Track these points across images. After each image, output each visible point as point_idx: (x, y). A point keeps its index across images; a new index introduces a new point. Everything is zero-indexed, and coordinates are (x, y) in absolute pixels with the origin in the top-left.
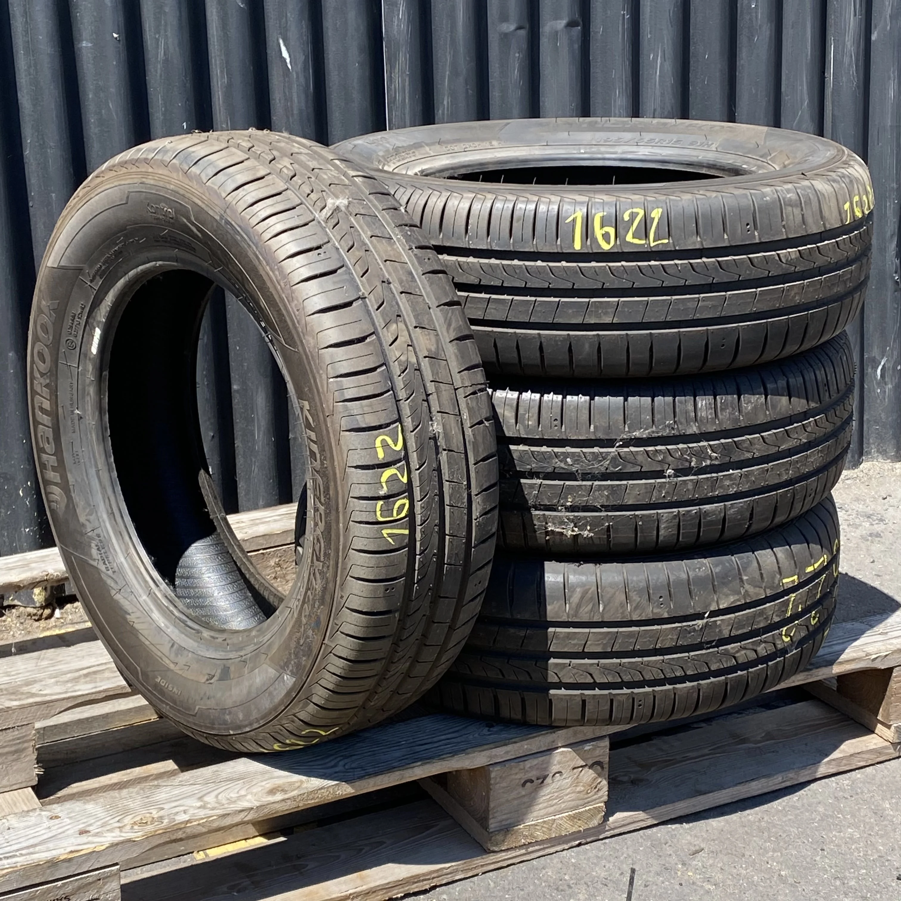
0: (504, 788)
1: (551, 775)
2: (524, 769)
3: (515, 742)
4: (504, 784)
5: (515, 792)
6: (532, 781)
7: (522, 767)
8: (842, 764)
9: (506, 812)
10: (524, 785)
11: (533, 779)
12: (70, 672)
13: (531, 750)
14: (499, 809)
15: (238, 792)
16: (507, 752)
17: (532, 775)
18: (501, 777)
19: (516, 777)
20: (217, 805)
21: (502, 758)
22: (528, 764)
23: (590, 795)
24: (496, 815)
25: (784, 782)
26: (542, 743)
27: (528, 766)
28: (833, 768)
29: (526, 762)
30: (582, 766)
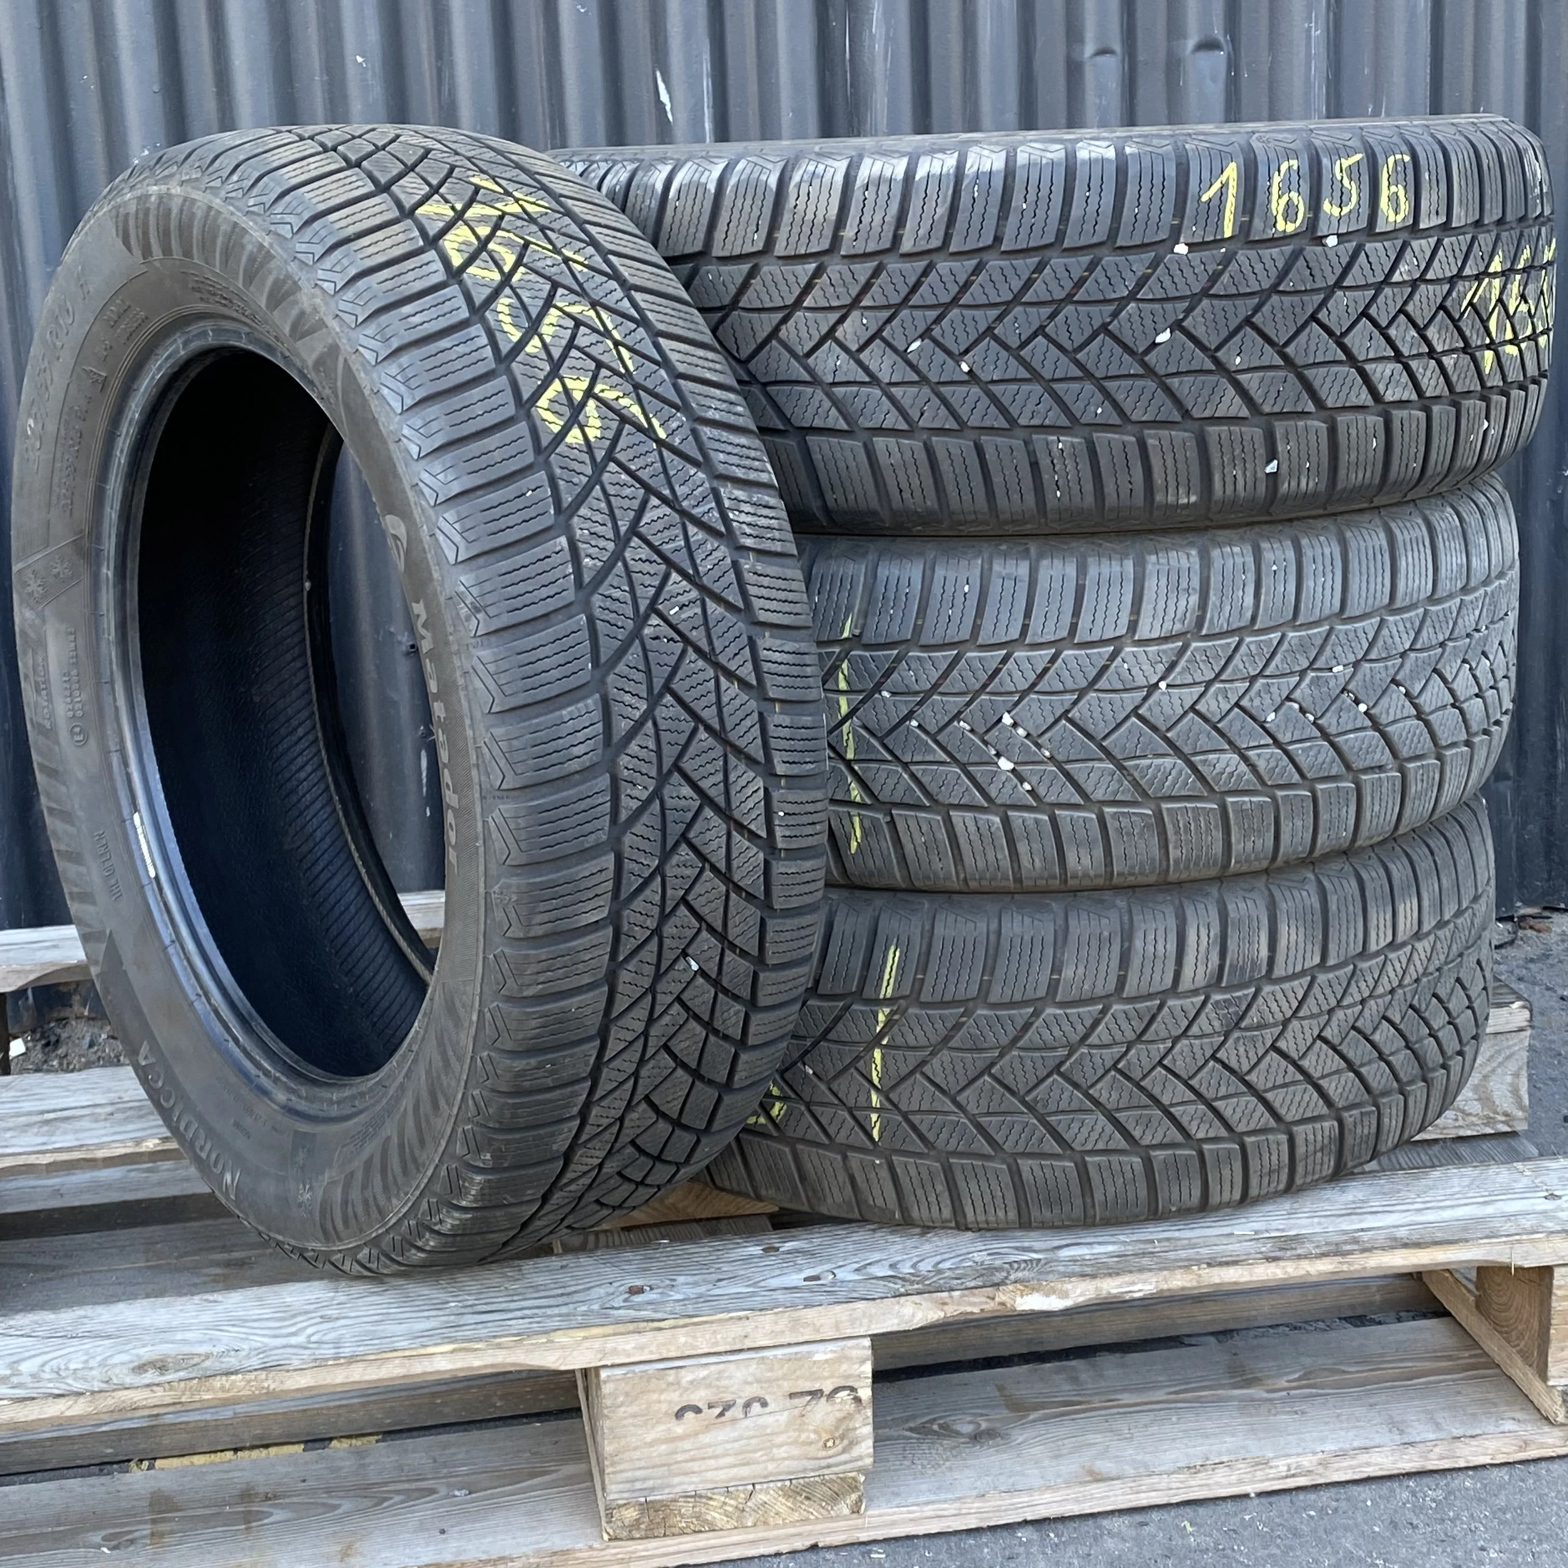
0: (634, 1416)
1: (740, 1402)
2: (678, 1383)
3: (660, 1329)
4: (634, 1409)
5: (661, 1427)
6: (698, 1410)
7: (671, 1379)
8: (1431, 1456)
9: (643, 1464)
10: (679, 1414)
11: (700, 1405)
12: (29, 1114)
13: (694, 1347)
14: (626, 1456)
15: (86, 1362)
16: (641, 1348)
17: (699, 1397)
18: (627, 1394)
19: (663, 1397)
20: (29, 1379)
21: (629, 1356)
22: (687, 1377)
23: (831, 1452)
24: (622, 1467)
25: (1293, 1476)
26: (718, 1337)
27: (690, 1377)
28: (1411, 1461)
29: (683, 1371)
30: (810, 1393)
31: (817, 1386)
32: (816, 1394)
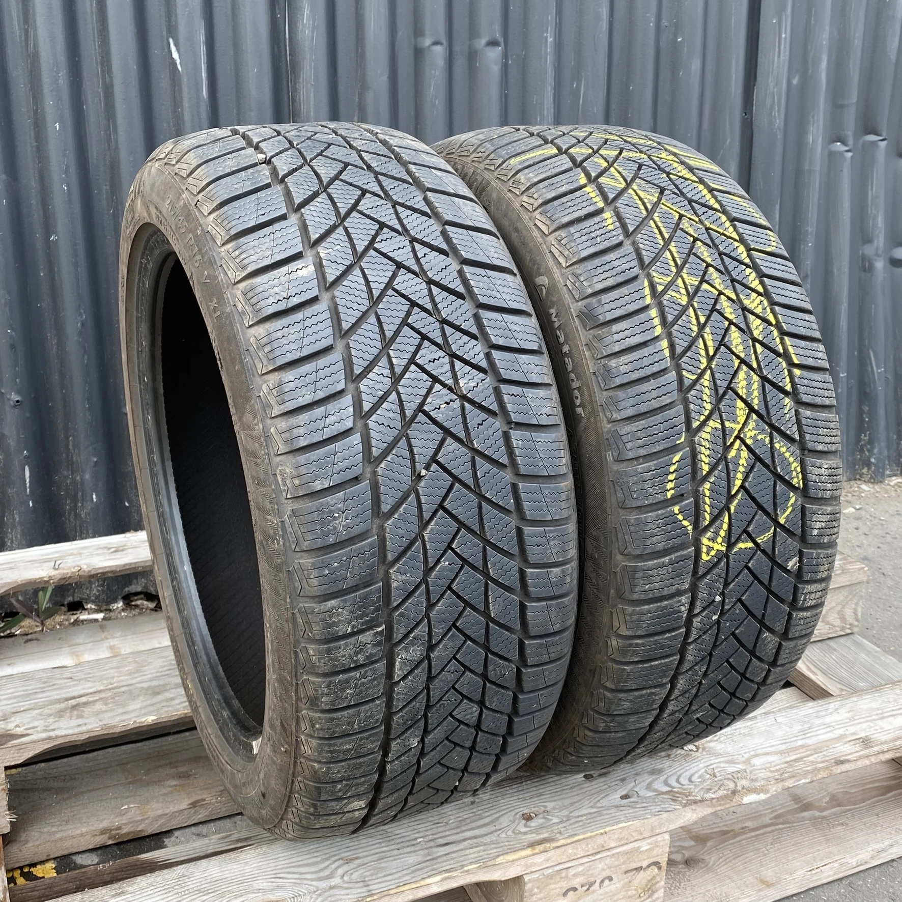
0: (541, 899)
1: (598, 881)
2: (567, 877)
3: (558, 847)
4: (542, 895)
6: (575, 889)
7: (563, 875)
10: (565, 894)
11: (576, 886)
13: (576, 854)
16: (547, 860)
17: (576, 882)
18: (538, 888)
19: (559, 885)
21: (541, 865)
22: (572, 872)
23: (643, 899)
26: (590, 846)
29: (570, 870)
30: (636, 869)
31: (639, 865)
32: (639, 869)
